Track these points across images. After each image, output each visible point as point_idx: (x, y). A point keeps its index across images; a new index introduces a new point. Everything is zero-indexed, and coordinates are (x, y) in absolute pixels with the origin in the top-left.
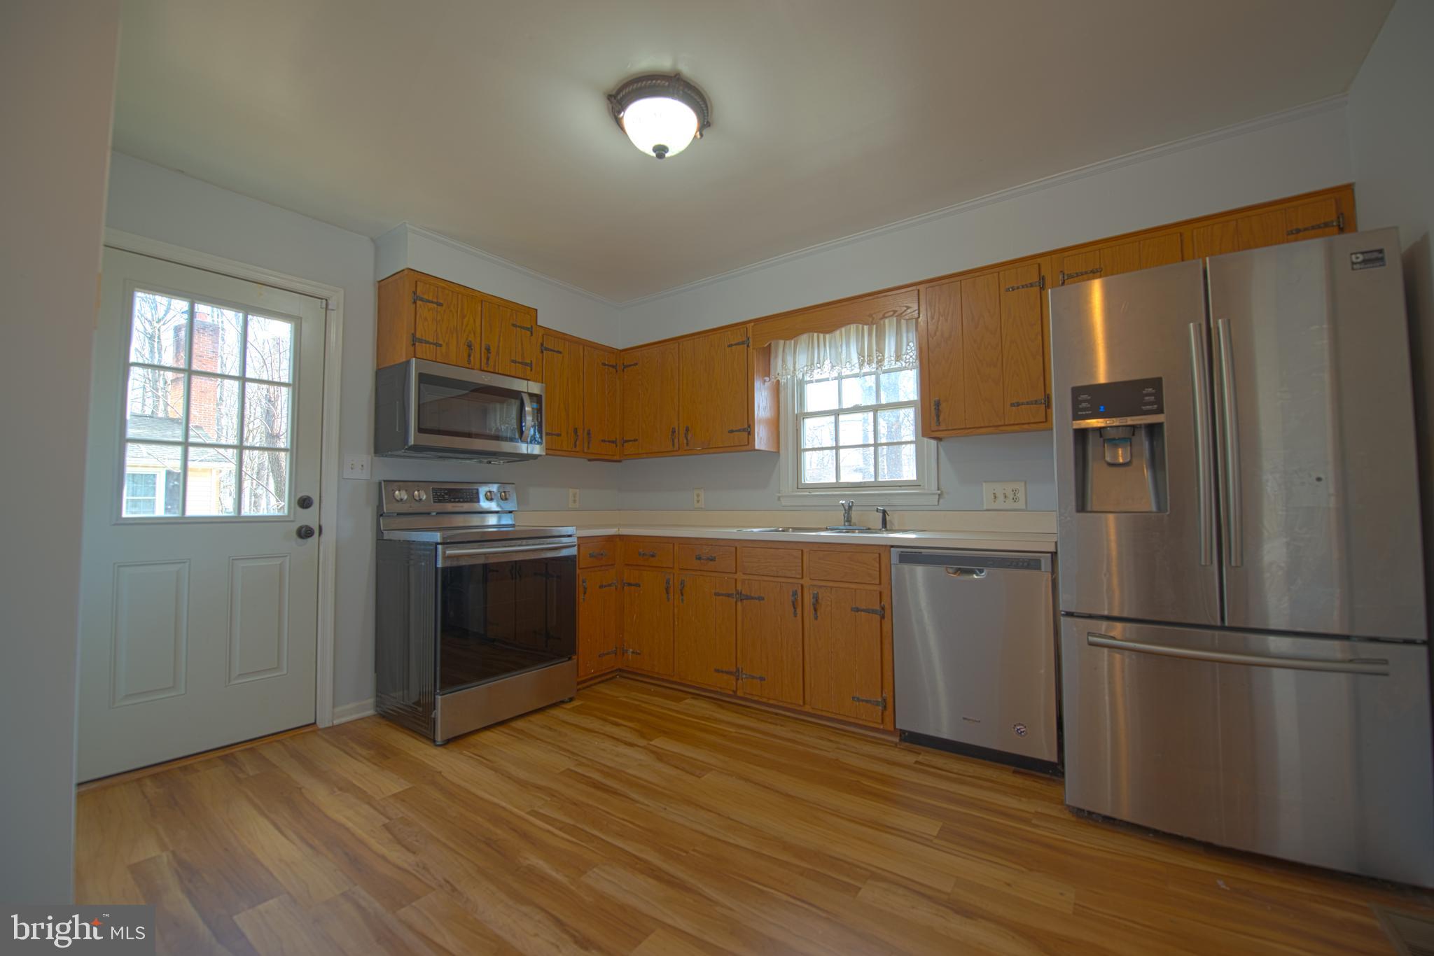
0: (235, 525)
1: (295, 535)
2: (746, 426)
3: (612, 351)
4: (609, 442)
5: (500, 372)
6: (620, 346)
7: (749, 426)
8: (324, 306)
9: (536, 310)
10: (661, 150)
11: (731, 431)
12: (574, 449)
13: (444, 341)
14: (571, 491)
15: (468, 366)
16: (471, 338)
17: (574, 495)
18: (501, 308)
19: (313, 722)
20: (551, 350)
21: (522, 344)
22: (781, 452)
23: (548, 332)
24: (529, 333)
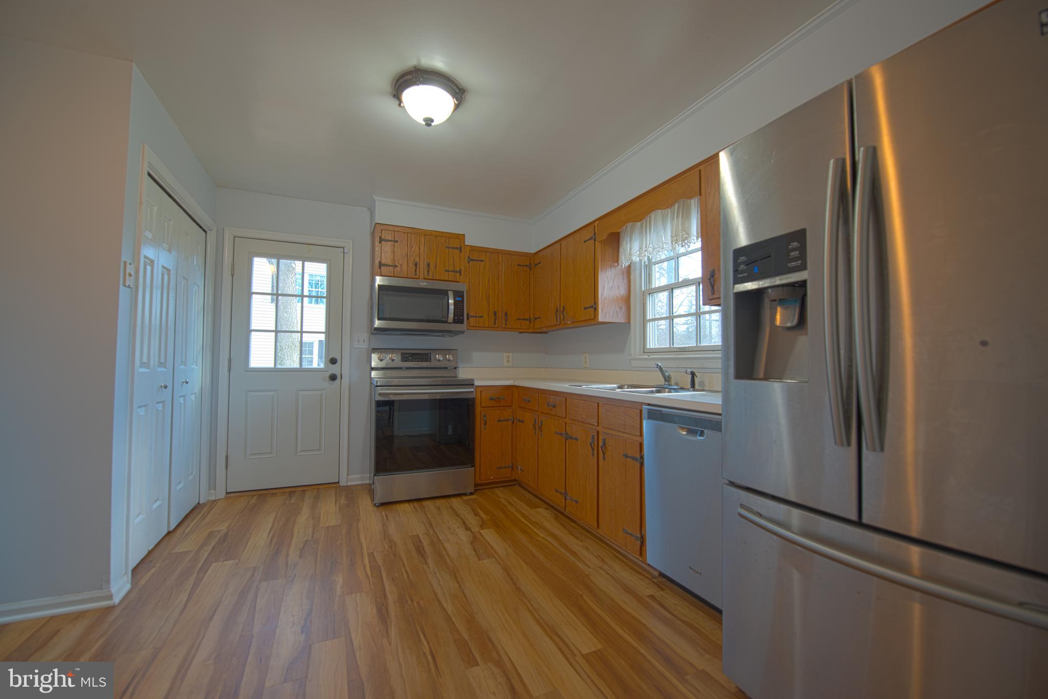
0: (301, 372)
1: (328, 379)
2: (593, 304)
3: (526, 255)
4: (524, 319)
5: (437, 278)
6: (533, 251)
7: (595, 304)
8: (342, 251)
9: (464, 235)
10: (429, 122)
11: (585, 308)
12: (494, 326)
13: (399, 264)
14: (506, 354)
15: (415, 277)
16: (417, 260)
17: (508, 357)
18: (438, 237)
19: (337, 481)
20: (476, 260)
21: (453, 259)
22: (631, 323)
23: (473, 249)
24: (458, 251)
